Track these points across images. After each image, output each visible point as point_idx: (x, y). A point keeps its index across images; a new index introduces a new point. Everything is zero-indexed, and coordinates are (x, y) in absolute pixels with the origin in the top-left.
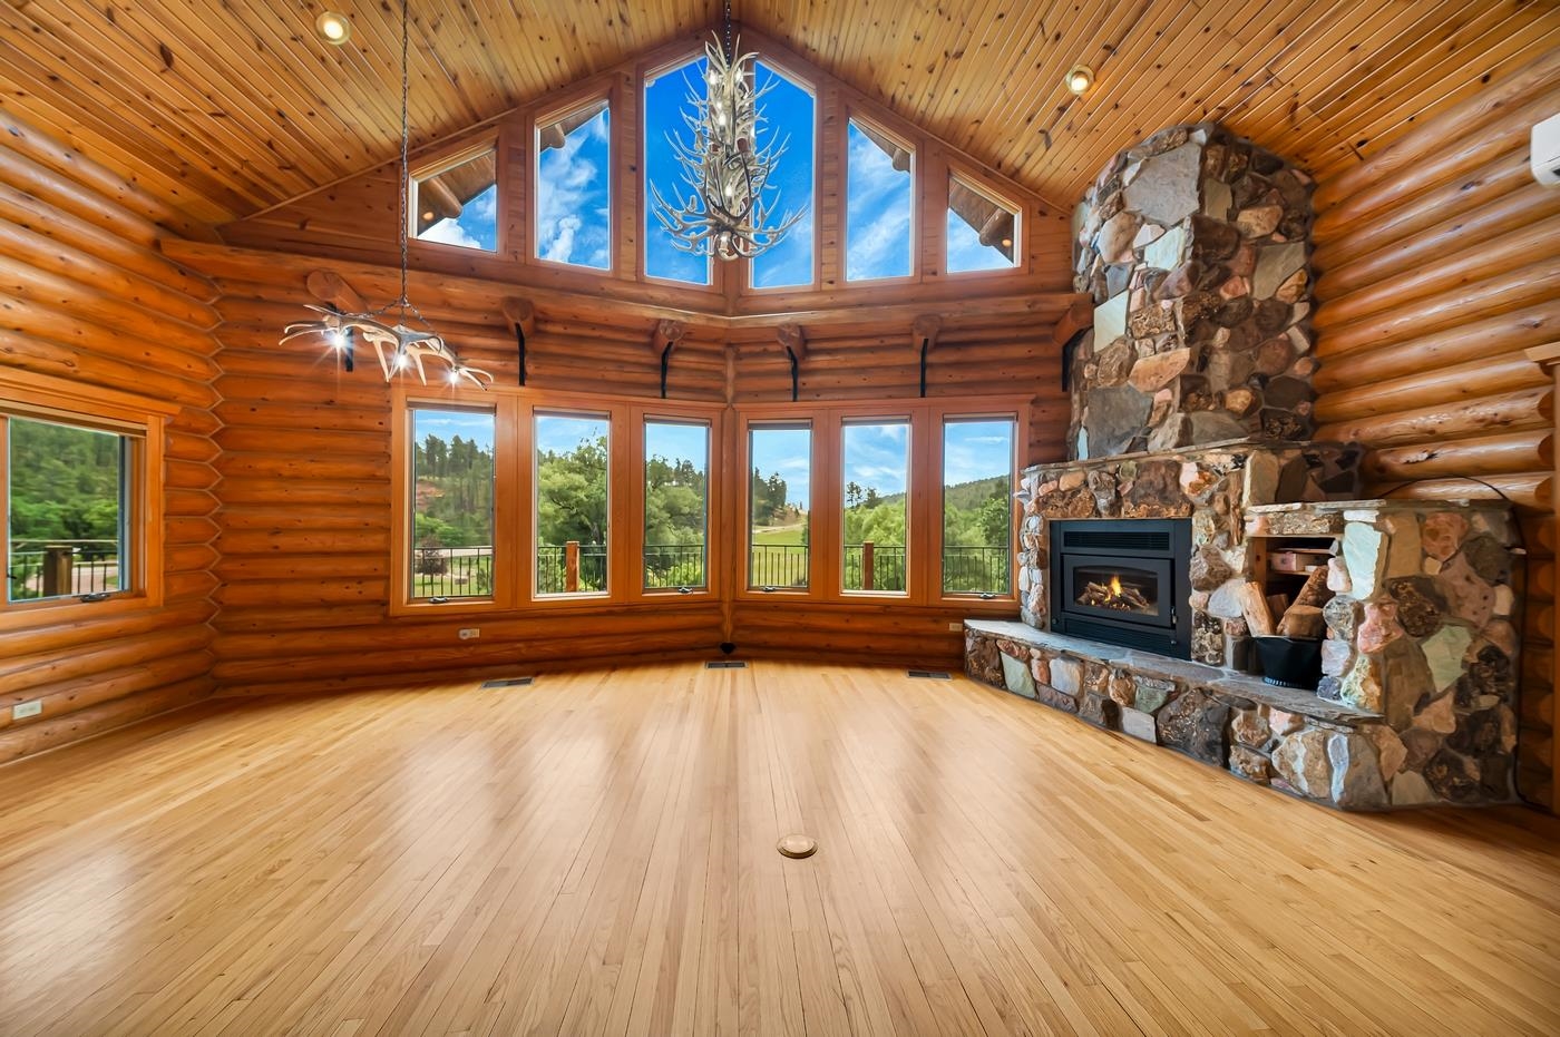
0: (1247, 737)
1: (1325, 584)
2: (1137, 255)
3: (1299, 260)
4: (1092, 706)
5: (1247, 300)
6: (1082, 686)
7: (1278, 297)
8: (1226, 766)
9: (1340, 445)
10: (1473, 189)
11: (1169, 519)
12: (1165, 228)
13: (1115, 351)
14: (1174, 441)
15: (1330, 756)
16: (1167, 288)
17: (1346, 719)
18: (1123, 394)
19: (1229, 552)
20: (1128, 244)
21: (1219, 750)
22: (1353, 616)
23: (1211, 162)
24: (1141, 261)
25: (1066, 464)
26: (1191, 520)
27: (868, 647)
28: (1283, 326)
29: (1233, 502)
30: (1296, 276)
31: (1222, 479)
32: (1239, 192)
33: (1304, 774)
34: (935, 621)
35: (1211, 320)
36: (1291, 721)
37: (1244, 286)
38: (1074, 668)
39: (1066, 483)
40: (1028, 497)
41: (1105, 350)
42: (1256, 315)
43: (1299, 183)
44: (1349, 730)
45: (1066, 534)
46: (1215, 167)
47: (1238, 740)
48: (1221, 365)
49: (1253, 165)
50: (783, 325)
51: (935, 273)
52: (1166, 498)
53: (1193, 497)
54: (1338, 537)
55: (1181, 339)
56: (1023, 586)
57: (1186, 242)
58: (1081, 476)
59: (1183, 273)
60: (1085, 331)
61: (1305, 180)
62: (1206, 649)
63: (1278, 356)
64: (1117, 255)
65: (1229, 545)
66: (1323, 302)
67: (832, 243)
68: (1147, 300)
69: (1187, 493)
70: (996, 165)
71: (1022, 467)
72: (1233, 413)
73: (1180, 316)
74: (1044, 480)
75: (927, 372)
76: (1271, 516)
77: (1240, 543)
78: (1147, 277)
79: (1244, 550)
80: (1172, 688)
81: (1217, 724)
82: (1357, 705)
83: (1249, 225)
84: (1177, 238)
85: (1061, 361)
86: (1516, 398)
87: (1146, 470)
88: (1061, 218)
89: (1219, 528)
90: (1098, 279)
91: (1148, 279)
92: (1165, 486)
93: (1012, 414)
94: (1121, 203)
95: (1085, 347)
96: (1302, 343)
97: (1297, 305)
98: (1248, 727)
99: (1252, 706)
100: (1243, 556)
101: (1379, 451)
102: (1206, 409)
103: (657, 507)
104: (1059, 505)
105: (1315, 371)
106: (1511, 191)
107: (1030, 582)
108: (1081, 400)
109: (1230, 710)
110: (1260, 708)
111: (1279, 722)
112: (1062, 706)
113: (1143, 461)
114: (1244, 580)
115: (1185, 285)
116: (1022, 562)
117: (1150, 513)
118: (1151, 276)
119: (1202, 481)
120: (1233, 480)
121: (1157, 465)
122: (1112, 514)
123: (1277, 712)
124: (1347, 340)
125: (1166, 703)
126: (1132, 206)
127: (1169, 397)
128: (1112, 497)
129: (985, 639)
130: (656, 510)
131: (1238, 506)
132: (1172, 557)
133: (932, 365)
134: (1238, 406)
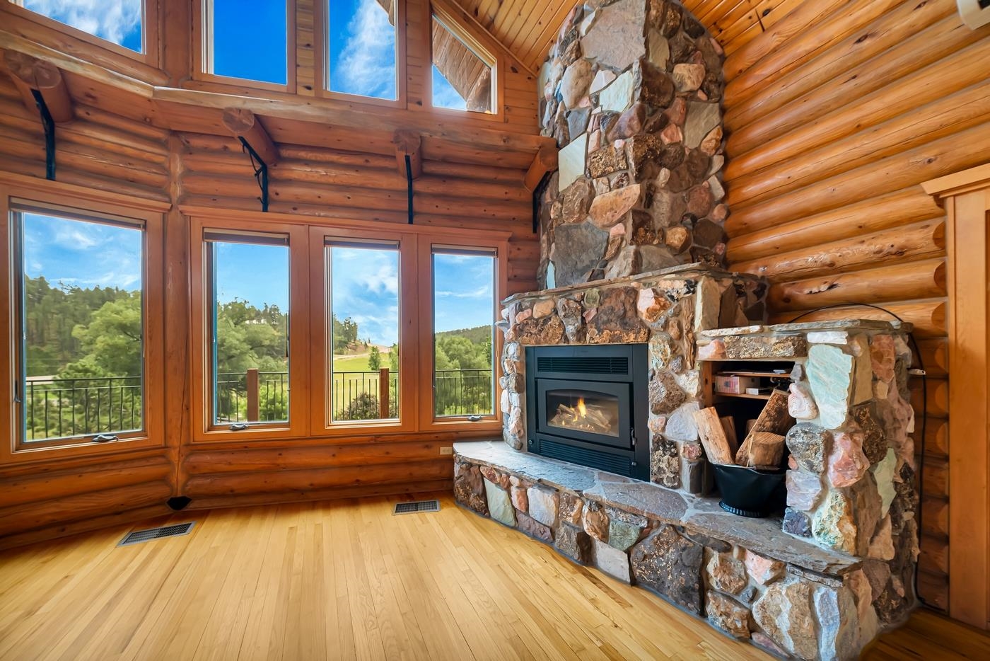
0: (724, 584)
1: (787, 410)
2: (593, 100)
3: (716, 118)
4: (567, 540)
5: (680, 146)
6: (557, 516)
7: (702, 148)
8: (703, 614)
9: (753, 277)
10: (867, 43)
11: (628, 344)
12: (617, 73)
13: (577, 189)
14: (628, 271)
15: (819, 614)
16: (620, 128)
17: (834, 571)
18: (583, 230)
19: (683, 376)
20: (586, 89)
21: (696, 597)
22: (822, 447)
23: (653, 12)
24: (596, 105)
25: (539, 293)
26: (647, 345)
27: (358, 481)
28: (705, 176)
29: (685, 327)
30: (715, 131)
31: (675, 304)
32: (675, 47)
33: (790, 632)
34: (427, 447)
35: (655, 160)
36: (773, 569)
37: (678, 134)
38: (549, 498)
39: (540, 310)
40: (507, 325)
41: (568, 189)
42: (687, 162)
43: (715, 52)
44: (838, 584)
45: (539, 359)
46: (656, 18)
47: (716, 587)
48: (664, 200)
49: (684, 26)
50: (231, 109)
51: (420, 103)
52: (626, 324)
53: (649, 322)
54: (798, 361)
55: (632, 176)
56: (505, 409)
57: (635, 84)
58: (551, 304)
59: (633, 112)
60: (551, 173)
61: (719, 50)
62: (664, 471)
63: (704, 199)
64: (577, 100)
65: (683, 369)
66: (733, 158)
67: (308, 45)
68: (602, 142)
69: (644, 318)
70: (473, 9)
71: (502, 298)
72: (671, 248)
73: (630, 154)
74: (520, 309)
75: (415, 199)
76: (727, 339)
77: (693, 367)
78: (602, 118)
79: (697, 374)
80: (644, 524)
81: (693, 568)
82: (834, 547)
83: (682, 77)
84: (627, 81)
85: (532, 206)
86: (910, 230)
87: (607, 296)
88: (529, 78)
89: (673, 352)
90: (561, 123)
91: (603, 120)
92: (625, 311)
93: (493, 250)
94: (579, 52)
95: (551, 189)
96: (719, 192)
97: (715, 157)
98: (725, 572)
99: (727, 548)
100: (697, 380)
101: (782, 285)
102: (651, 244)
103: (238, 340)
104: (533, 332)
105: (727, 217)
106: (899, 42)
107: (510, 405)
108: (548, 240)
109: (704, 551)
110: (736, 552)
111: (758, 569)
112: (539, 535)
113: (605, 288)
114: (697, 404)
115: (635, 123)
116: (503, 386)
117: (612, 338)
118: (606, 117)
119: (658, 307)
120: (684, 304)
121: (617, 292)
122: (579, 340)
123: (757, 558)
124: (752, 189)
125: (639, 540)
126: (588, 54)
127: (622, 231)
128: (578, 324)
129: (470, 465)
130: (237, 342)
131: (690, 331)
132: (631, 381)
133: (419, 194)
134: (676, 242)
